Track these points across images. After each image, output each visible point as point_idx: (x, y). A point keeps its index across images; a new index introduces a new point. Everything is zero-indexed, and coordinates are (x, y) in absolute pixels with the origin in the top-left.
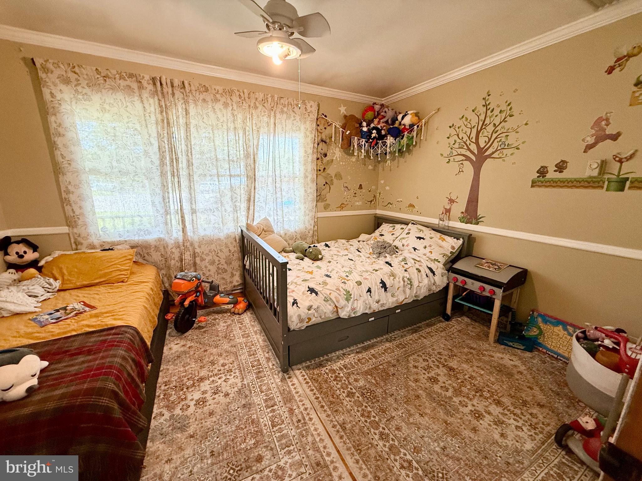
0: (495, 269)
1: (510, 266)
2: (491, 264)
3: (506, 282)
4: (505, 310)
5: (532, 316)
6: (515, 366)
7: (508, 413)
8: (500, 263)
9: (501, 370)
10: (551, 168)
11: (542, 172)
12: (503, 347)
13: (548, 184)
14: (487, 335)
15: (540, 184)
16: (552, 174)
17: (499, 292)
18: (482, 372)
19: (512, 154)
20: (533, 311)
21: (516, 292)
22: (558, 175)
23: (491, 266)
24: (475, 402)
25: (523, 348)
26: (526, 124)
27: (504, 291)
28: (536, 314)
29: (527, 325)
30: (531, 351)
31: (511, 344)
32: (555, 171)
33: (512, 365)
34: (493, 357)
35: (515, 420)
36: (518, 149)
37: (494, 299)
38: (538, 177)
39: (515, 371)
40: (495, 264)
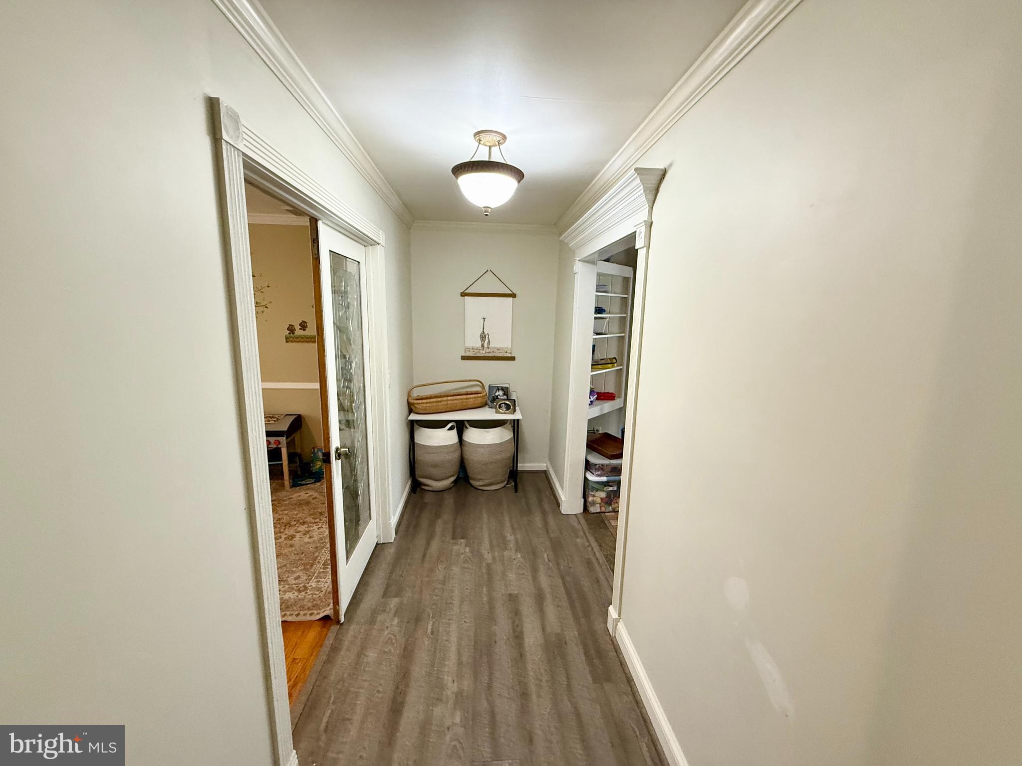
0: (275, 421)
1: (286, 415)
2: (270, 417)
3: (286, 430)
4: (292, 457)
5: (314, 453)
6: (310, 496)
7: (311, 525)
8: (278, 415)
9: (300, 504)
10: (297, 327)
11: (291, 329)
12: (298, 488)
13: (298, 340)
14: (283, 485)
15: (291, 339)
16: (299, 332)
17: (283, 440)
18: (286, 512)
19: (263, 312)
20: (314, 448)
21: (297, 436)
22: (302, 333)
23: (270, 419)
24: (286, 532)
25: (313, 481)
26: (268, 286)
27: (286, 438)
28: (316, 450)
29: (312, 462)
30: (319, 481)
31: (304, 482)
32: (300, 329)
33: (308, 497)
34: (292, 498)
35: (316, 526)
36: (266, 307)
37: (281, 448)
38: (289, 333)
39: (311, 499)
40: (273, 417)
